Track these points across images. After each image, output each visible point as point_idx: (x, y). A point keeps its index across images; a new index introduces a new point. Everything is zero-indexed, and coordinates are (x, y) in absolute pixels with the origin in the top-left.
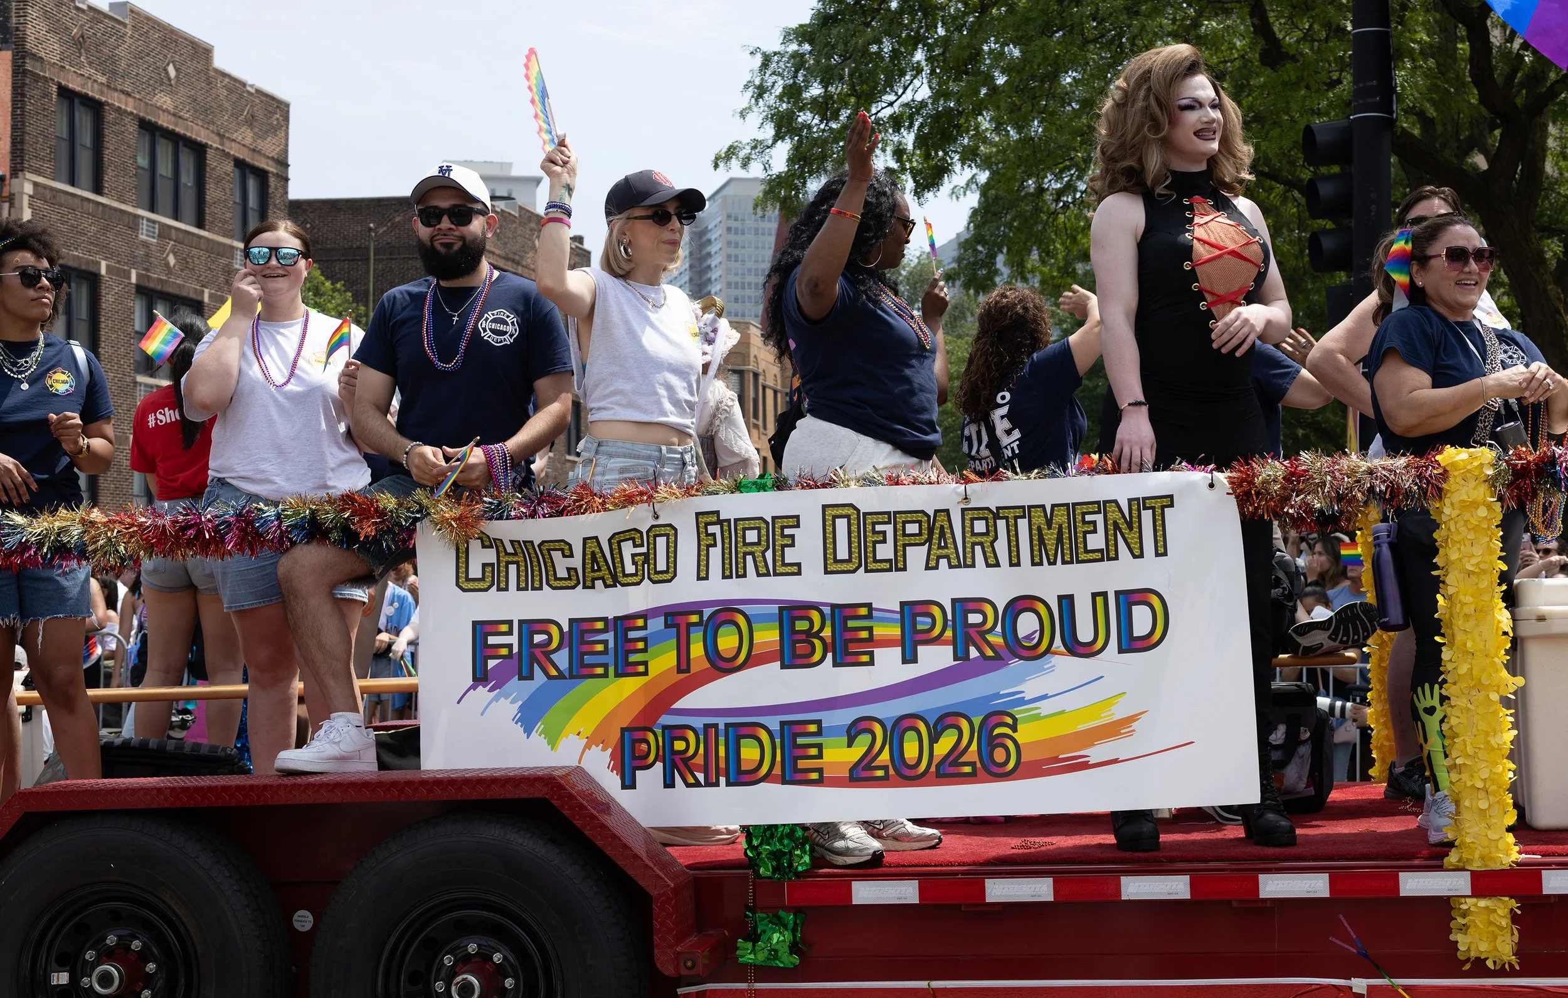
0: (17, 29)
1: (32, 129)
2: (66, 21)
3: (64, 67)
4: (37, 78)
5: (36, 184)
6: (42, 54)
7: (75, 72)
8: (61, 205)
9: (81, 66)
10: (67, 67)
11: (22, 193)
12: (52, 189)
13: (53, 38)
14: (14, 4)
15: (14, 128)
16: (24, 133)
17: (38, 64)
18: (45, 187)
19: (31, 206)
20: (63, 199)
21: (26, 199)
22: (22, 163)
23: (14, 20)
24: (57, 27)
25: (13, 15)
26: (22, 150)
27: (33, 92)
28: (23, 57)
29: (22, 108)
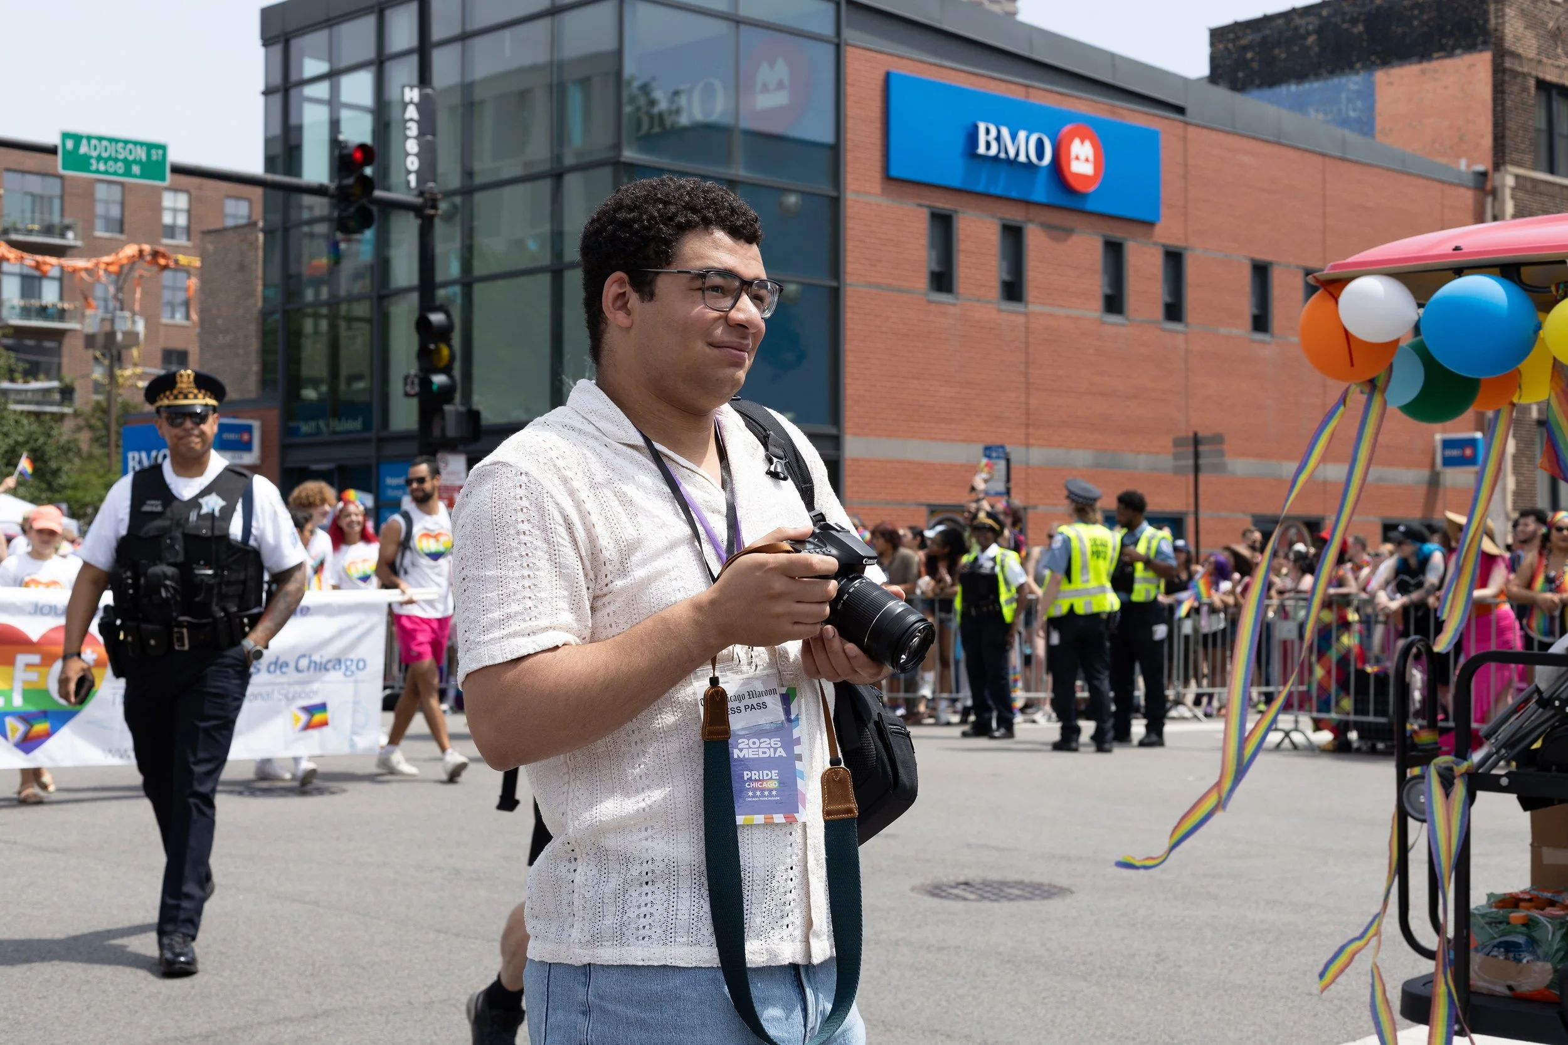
0: (1496, 30)
1: (1512, 124)
2: (1543, 16)
3: (1540, 62)
4: (1515, 74)
5: (1517, 177)
6: (1520, 51)
7: (1552, 65)
8: (1541, 194)
9: (1557, 57)
10: (1545, 60)
11: (1504, 185)
12: (1533, 180)
13: (1529, 34)
14: (1492, 7)
15: (1496, 125)
16: (1504, 128)
17: (1517, 61)
18: (1525, 178)
19: (1513, 197)
20: (1542, 188)
21: (1508, 193)
22: (1503, 157)
23: (1493, 22)
24: (1533, 22)
25: (1492, 16)
26: (1503, 145)
27: (1512, 89)
28: (1502, 56)
29: (1503, 105)
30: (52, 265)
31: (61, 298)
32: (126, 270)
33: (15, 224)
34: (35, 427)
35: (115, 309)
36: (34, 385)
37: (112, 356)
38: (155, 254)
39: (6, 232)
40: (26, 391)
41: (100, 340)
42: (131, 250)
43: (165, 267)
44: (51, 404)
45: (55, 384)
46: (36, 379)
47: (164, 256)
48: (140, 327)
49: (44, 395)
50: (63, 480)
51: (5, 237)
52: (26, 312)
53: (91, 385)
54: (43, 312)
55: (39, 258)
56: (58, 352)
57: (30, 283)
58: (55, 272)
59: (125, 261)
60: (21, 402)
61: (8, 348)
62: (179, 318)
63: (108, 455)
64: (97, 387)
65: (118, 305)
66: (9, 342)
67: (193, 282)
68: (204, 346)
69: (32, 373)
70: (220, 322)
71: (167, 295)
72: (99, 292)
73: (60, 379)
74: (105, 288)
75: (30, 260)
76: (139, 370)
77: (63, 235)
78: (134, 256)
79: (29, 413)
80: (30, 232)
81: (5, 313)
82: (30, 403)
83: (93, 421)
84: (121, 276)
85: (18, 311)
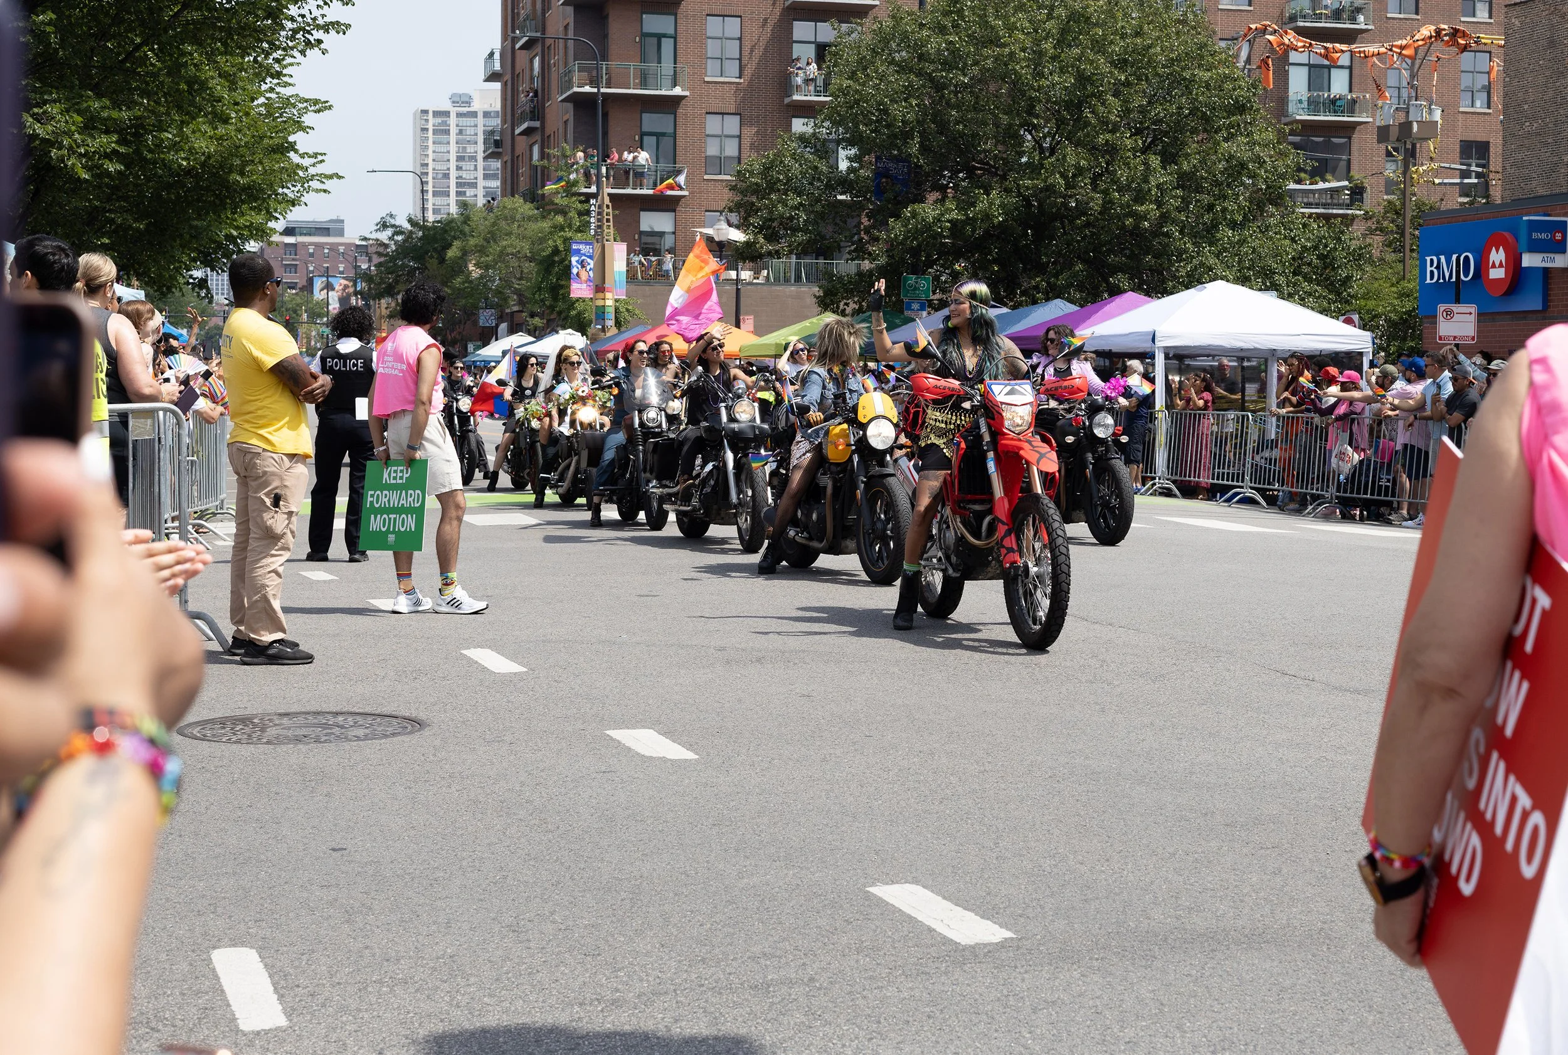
30: (1343, 51)
31: (1351, 91)
32: (1421, 54)
33: (1301, 11)
34: (1324, 232)
35: (1410, 98)
36: (1321, 185)
37: (1406, 150)
38: (1455, 33)
39: (1293, 18)
40: (1313, 192)
41: (1394, 133)
42: (1427, 31)
43: (1465, 49)
44: (1340, 206)
45: (1346, 183)
46: (1324, 180)
47: (1464, 35)
48: (1437, 115)
49: (1332, 197)
50: (1355, 289)
51: (1292, 25)
52: (1314, 105)
53: (1382, 182)
54: (1333, 104)
55: (1328, 45)
56: (1347, 148)
57: (1318, 74)
58: (1344, 60)
59: (1420, 43)
60: (1308, 205)
61: (1296, 146)
62: (1479, 106)
63: (1402, 261)
64: (1390, 186)
65: (1414, 94)
66: (1297, 139)
67: (1497, 64)
68: (1508, 136)
69: (1318, 173)
70: (1526, 107)
71: (1466, 80)
72: (1392, 80)
73: (1350, 180)
74: (1398, 76)
75: (1318, 47)
76: (1435, 165)
77: (1353, 20)
78: (1431, 37)
79: (1319, 216)
80: (1319, 17)
81: (1291, 108)
82: (1317, 205)
83: (1385, 224)
84: (1416, 62)
85: (1305, 105)
